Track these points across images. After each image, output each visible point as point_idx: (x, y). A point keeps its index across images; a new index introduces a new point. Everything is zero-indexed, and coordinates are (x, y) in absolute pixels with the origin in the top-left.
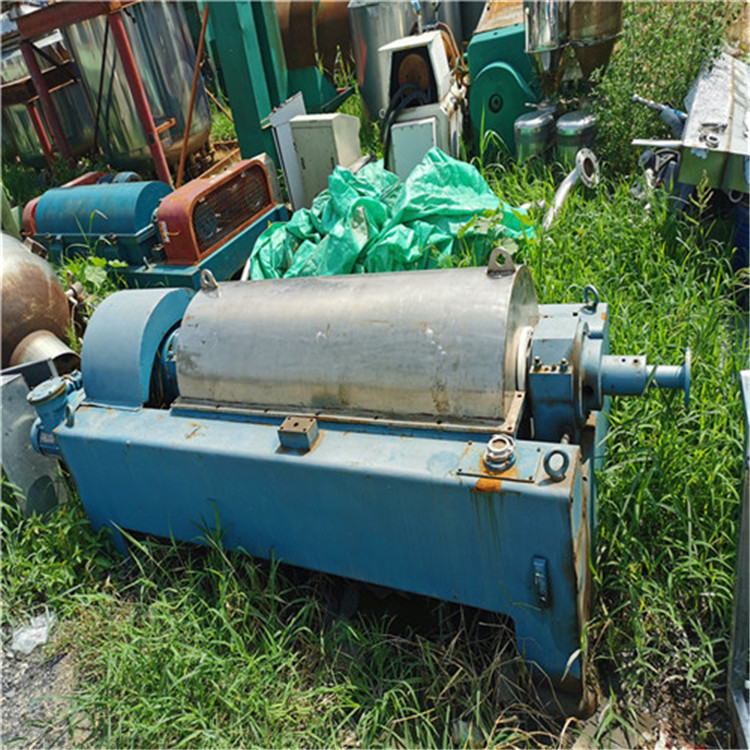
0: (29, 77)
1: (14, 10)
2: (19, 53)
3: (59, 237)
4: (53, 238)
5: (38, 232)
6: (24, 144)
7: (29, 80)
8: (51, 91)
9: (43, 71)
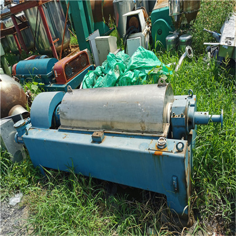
0: (14, 26)
1: (9, 5)
2: (11, 18)
3: (23, 76)
4: (21, 76)
5: (17, 74)
6: (12, 46)
7: (14, 27)
8: (20, 30)
9: (18, 24)
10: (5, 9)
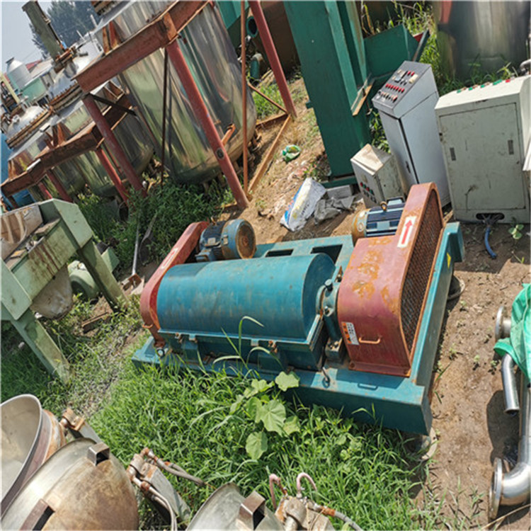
0: (93, 124)
2: (81, 103)
3: (192, 336)
4: (185, 338)
5: (163, 328)
7: (95, 127)
8: (112, 129)
10: (60, 80)
